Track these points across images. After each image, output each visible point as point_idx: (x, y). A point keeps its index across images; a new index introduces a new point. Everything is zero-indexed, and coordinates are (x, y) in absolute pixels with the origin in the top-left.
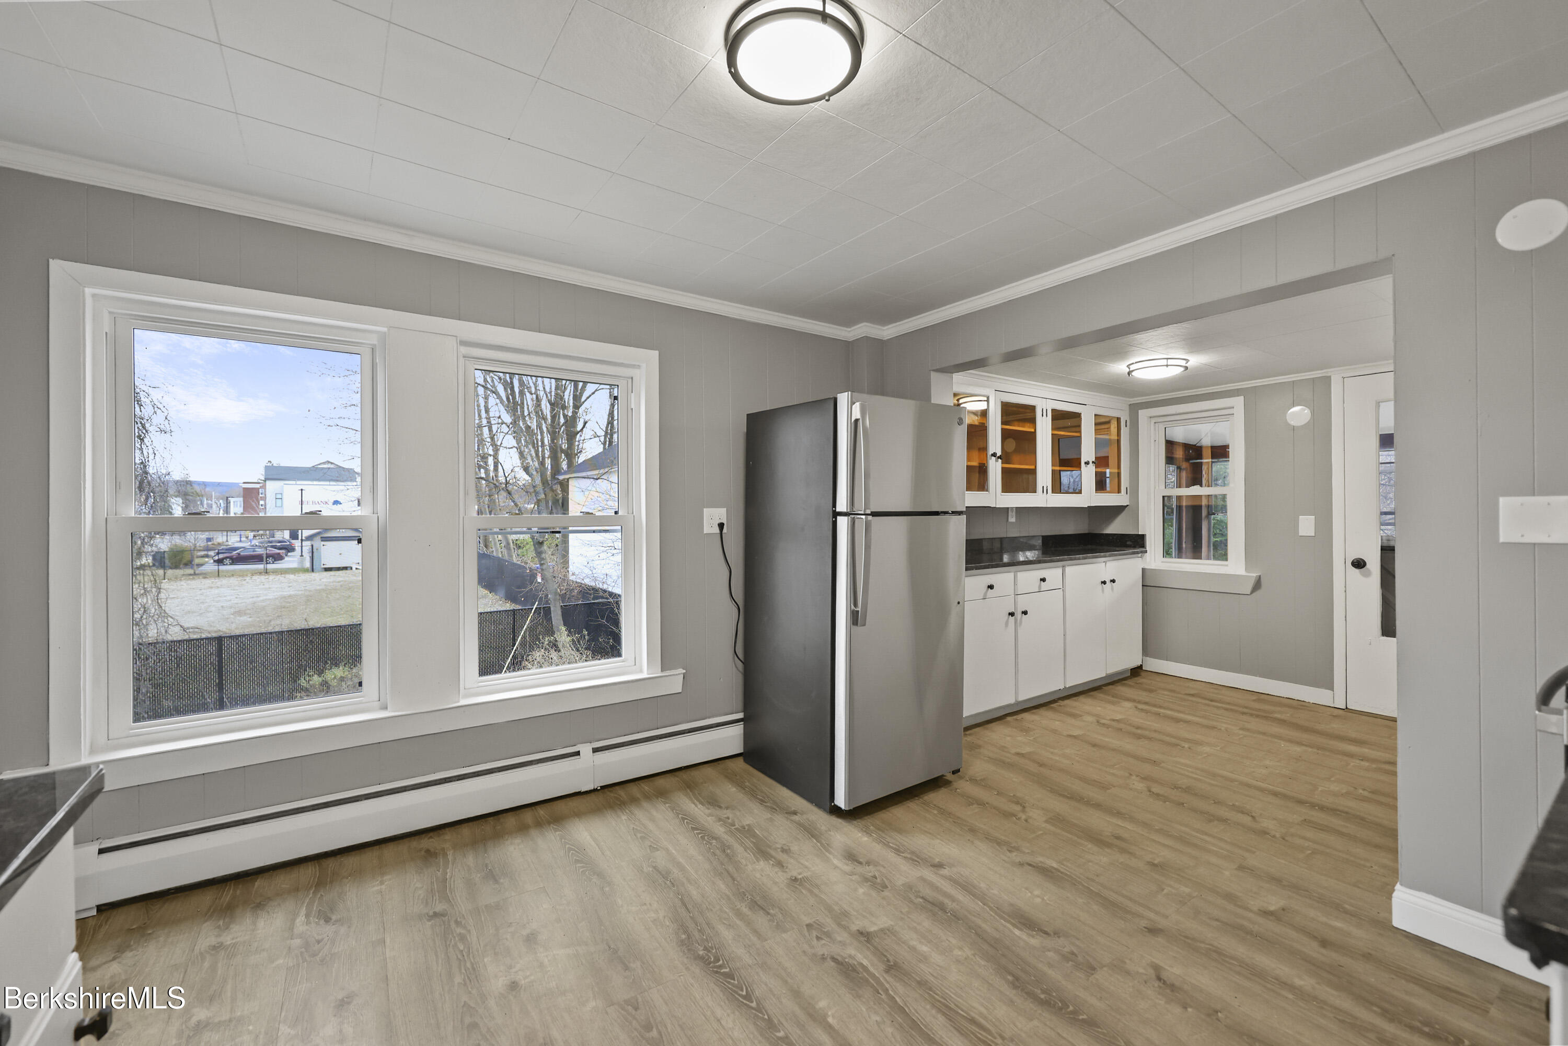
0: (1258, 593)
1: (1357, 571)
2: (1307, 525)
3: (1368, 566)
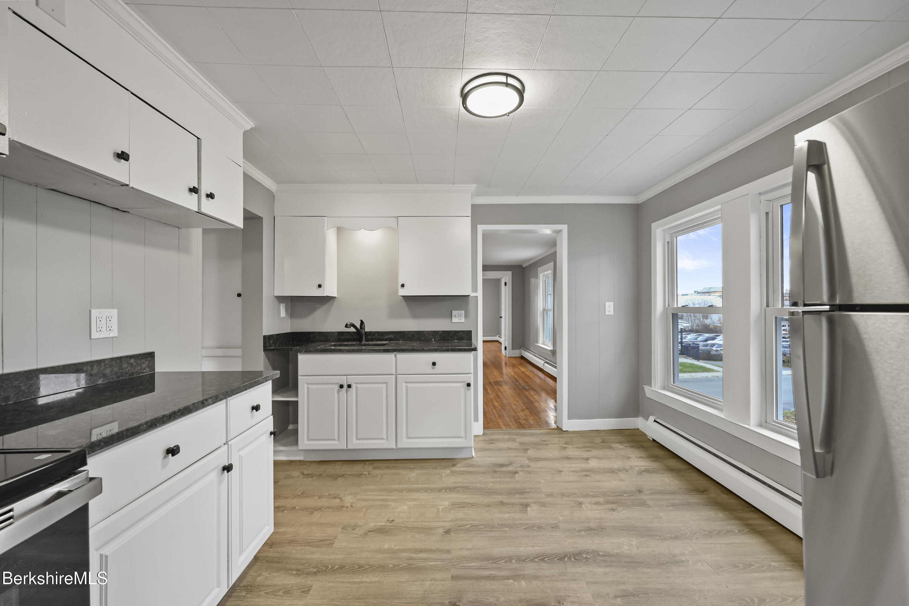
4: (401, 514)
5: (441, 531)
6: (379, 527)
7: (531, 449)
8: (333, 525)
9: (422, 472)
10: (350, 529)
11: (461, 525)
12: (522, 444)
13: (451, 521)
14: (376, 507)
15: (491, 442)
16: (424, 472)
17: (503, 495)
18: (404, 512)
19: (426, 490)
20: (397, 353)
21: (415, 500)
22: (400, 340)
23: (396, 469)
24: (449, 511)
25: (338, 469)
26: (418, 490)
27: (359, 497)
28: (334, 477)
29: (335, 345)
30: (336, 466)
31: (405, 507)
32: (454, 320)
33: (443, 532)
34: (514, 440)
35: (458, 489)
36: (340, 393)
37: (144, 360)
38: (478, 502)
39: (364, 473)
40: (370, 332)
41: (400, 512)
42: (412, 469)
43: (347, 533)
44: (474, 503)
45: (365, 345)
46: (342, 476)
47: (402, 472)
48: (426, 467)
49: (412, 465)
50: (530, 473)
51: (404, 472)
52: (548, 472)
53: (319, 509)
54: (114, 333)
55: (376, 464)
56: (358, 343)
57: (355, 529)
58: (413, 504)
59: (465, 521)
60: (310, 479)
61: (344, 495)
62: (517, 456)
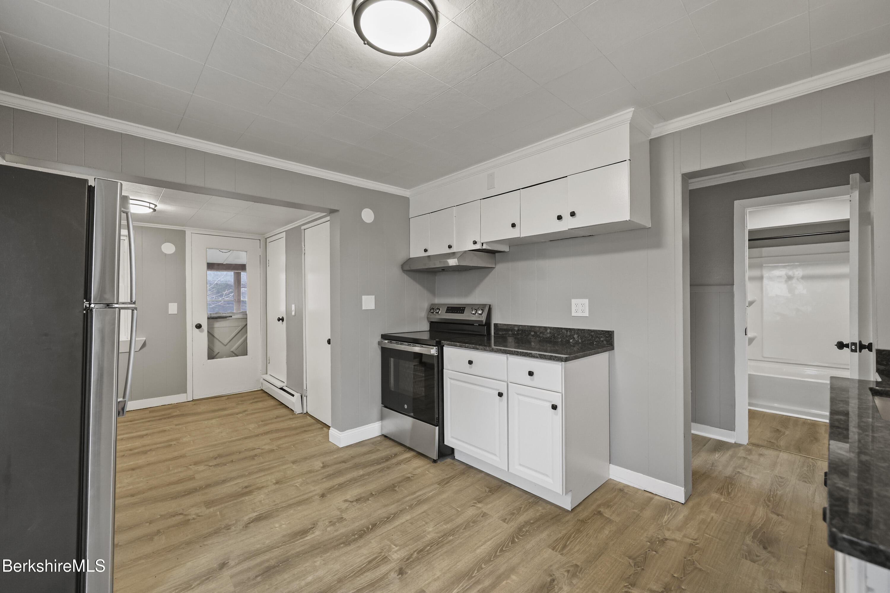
0: (144, 349)
1: (198, 330)
2: (173, 308)
3: (202, 327)
37: (604, 334)
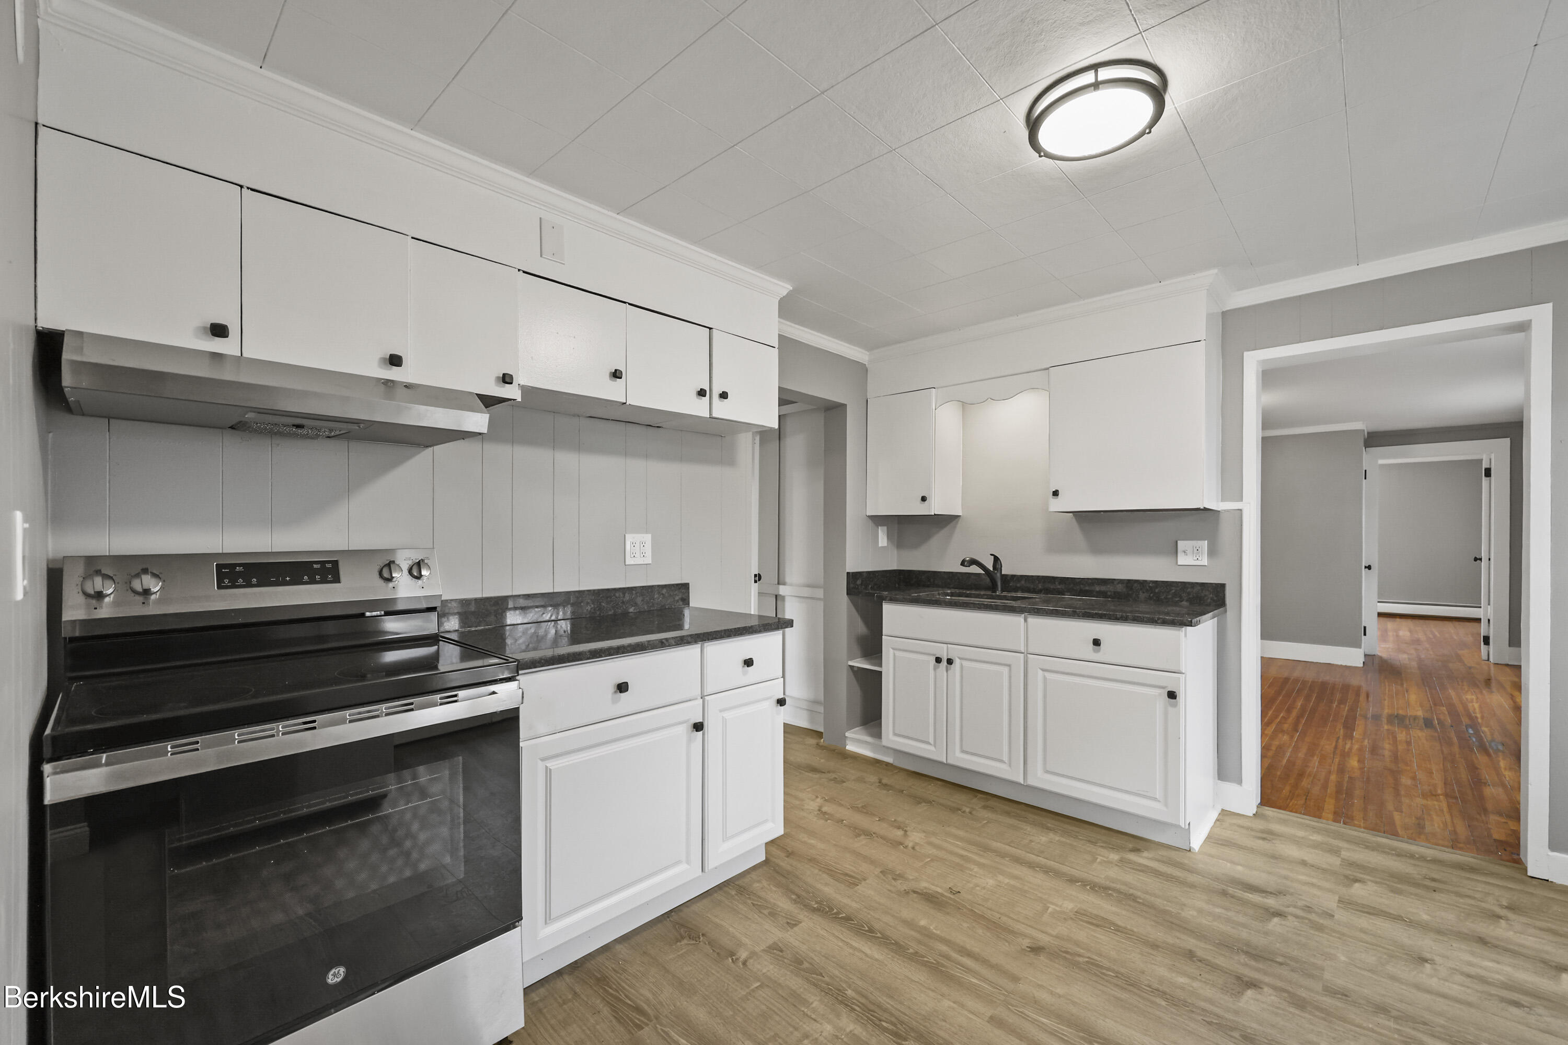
4: (978, 888)
5: (1026, 942)
6: (931, 892)
7: (1369, 883)
8: (873, 862)
9: (1063, 839)
10: (890, 876)
11: (1069, 950)
12: (1352, 864)
13: (1057, 937)
14: (947, 863)
15: (1264, 836)
16: (1068, 841)
17: (1206, 943)
18: (984, 888)
19: (1047, 870)
20: (1028, 616)
21: (1016, 878)
22: (1066, 593)
23: (1020, 821)
24: (1065, 919)
25: (931, 791)
26: (1031, 866)
27: (933, 839)
28: (917, 799)
29: (952, 595)
30: (930, 785)
31: (991, 882)
32: (1182, 560)
33: (1027, 947)
34: (1335, 851)
35: (1110, 892)
36: (938, 670)
37: (676, 592)
38: (1135, 930)
39: (964, 808)
40: (1013, 576)
41: (978, 886)
42: (1048, 828)
43: (884, 880)
44: (1125, 928)
45: (1000, 598)
46: (929, 802)
47: (1025, 827)
48: (1077, 835)
49: (1050, 823)
50: (1320, 928)
51: (1028, 828)
52: (1380, 946)
53: (868, 834)
54: (648, 560)
55: (992, 803)
56: (989, 593)
57: (898, 880)
58: (1008, 883)
59: (1083, 949)
60: (885, 792)
61: (914, 828)
62: (1313, 885)
